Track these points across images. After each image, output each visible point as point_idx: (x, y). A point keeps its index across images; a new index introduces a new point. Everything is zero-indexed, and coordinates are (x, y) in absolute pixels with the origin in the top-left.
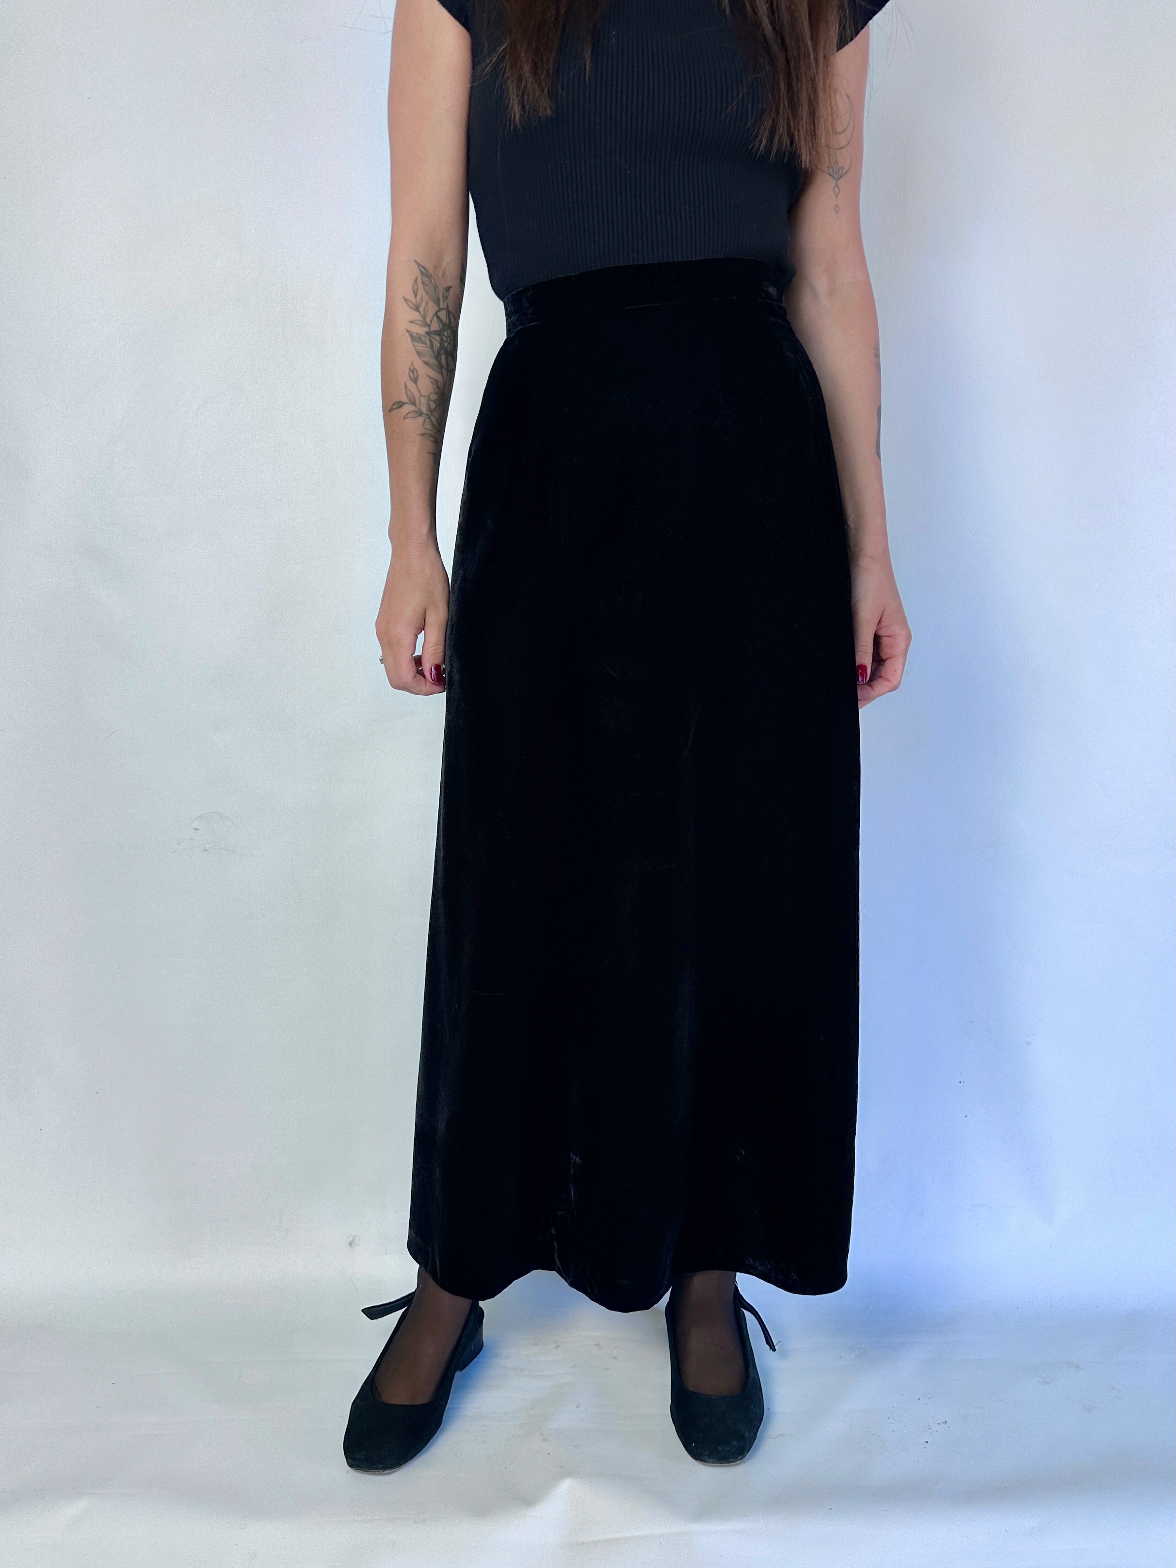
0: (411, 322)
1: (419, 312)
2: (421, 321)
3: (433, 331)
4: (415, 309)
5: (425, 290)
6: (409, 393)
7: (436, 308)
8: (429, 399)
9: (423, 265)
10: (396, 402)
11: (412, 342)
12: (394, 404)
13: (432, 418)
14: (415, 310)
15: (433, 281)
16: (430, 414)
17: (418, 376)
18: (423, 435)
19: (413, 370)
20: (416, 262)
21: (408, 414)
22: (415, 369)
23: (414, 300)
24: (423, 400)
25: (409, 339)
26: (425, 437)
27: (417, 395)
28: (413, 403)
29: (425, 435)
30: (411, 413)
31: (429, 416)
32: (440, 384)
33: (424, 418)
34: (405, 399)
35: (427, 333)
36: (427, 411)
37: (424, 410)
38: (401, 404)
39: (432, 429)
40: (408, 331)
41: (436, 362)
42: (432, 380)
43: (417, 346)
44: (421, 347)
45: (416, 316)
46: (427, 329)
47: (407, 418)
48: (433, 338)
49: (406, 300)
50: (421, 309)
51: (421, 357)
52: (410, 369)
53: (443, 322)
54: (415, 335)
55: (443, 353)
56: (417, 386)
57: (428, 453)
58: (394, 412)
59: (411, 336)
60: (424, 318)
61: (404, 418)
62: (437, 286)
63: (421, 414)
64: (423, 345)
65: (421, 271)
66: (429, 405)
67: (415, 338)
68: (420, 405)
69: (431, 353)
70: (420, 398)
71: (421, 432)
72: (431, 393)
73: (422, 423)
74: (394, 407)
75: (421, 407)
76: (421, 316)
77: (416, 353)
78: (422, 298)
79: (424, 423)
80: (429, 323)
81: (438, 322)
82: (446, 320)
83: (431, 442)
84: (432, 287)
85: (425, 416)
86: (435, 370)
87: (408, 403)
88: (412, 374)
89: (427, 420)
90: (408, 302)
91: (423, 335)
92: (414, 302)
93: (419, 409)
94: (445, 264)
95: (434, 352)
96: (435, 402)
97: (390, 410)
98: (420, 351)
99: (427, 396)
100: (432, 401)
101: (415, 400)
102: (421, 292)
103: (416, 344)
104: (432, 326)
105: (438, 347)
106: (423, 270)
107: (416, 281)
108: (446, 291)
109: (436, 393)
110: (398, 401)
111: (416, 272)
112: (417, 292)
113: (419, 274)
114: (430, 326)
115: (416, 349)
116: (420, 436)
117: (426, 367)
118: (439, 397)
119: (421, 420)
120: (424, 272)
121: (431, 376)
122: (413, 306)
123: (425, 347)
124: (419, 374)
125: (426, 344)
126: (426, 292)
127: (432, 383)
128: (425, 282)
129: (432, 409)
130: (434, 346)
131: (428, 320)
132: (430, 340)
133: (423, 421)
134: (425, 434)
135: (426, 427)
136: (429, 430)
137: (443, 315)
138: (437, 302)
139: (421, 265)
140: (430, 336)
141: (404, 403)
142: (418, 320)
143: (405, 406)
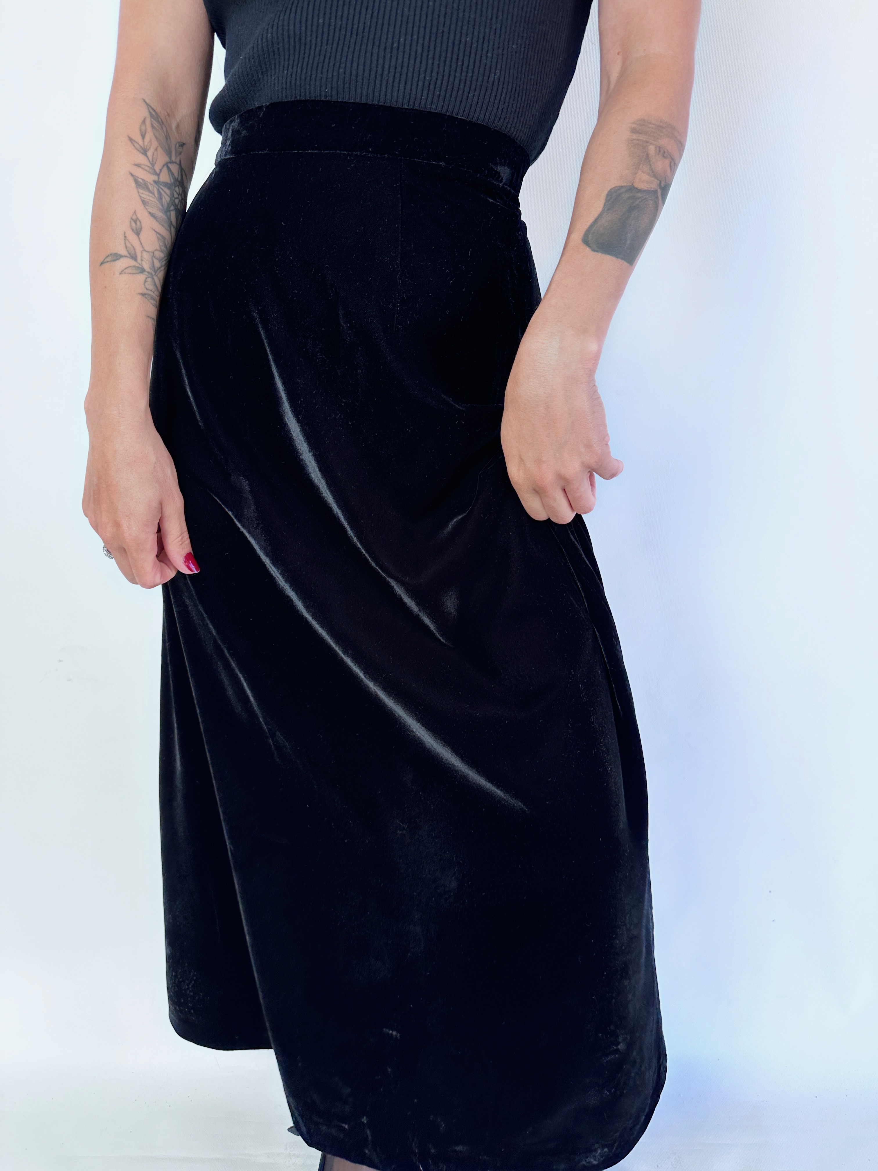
0: (136, 165)
1: (147, 157)
2: (149, 166)
3: (163, 182)
4: (142, 151)
5: (154, 134)
6: (128, 245)
7: (167, 159)
8: (153, 256)
9: (152, 107)
10: (111, 254)
11: (137, 188)
12: (108, 256)
13: (155, 278)
14: (142, 153)
15: (164, 129)
16: (153, 273)
17: (141, 228)
18: (143, 295)
19: (135, 220)
20: (144, 101)
21: (126, 268)
22: (138, 218)
23: (141, 142)
24: (146, 256)
25: (133, 184)
26: (146, 298)
27: (139, 249)
28: (134, 257)
29: (146, 296)
30: (129, 268)
31: (151, 274)
32: (168, 242)
33: (145, 276)
34: (123, 252)
35: (155, 182)
36: (150, 268)
37: (146, 266)
38: (117, 257)
39: (153, 290)
40: (132, 175)
41: (164, 217)
42: (159, 236)
43: (142, 193)
44: (146, 196)
45: (141, 159)
46: (155, 178)
47: (125, 273)
48: (162, 189)
49: (131, 140)
50: (150, 154)
51: (147, 207)
52: (132, 218)
53: (175, 177)
54: (140, 180)
55: (173, 210)
56: (139, 238)
57: (148, 316)
58: (106, 265)
59: (136, 181)
60: (153, 165)
61: (120, 274)
62: (169, 136)
63: (143, 271)
64: (150, 194)
65: (150, 113)
66: (153, 265)
67: (140, 184)
68: (142, 260)
69: (159, 205)
70: (142, 253)
71: (141, 291)
72: (156, 250)
73: (143, 282)
74: (108, 259)
75: (144, 263)
76: (150, 162)
77: (141, 202)
78: (150, 141)
79: (145, 281)
80: (158, 171)
81: (169, 174)
82: (178, 175)
83: (151, 306)
84: (163, 135)
85: (147, 274)
86: (163, 226)
87: (125, 256)
88: (133, 225)
89: (149, 279)
90: (134, 143)
91: (150, 183)
92: (142, 145)
93: (142, 265)
94: (179, 117)
95: (162, 206)
96: (160, 260)
97: (102, 263)
98: (146, 200)
99: (151, 252)
100: (157, 259)
101: (135, 254)
102: (149, 136)
103: (141, 191)
104: (161, 176)
105: (168, 202)
106: (153, 113)
107: (144, 122)
108: (179, 146)
109: (162, 251)
110: (114, 252)
111: (144, 112)
112: (145, 133)
113: (147, 114)
114: (158, 175)
115: (141, 197)
116: (140, 296)
117: (152, 219)
118: (165, 257)
119: (141, 277)
120: (154, 115)
121: (157, 230)
122: (140, 149)
123: (153, 197)
124: (143, 226)
125: (153, 194)
126: (156, 137)
127: (159, 239)
128: (154, 125)
129: (156, 269)
130: (164, 200)
131: (157, 168)
132: (158, 190)
133: (144, 279)
134: (145, 294)
135: (148, 287)
136: (151, 291)
137: (175, 168)
138: (169, 153)
139: (151, 107)
140: (159, 187)
141: (121, 256)
142: (144, 165)
143: (122, 259)
